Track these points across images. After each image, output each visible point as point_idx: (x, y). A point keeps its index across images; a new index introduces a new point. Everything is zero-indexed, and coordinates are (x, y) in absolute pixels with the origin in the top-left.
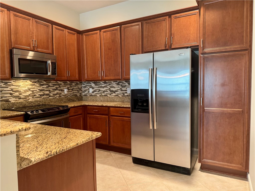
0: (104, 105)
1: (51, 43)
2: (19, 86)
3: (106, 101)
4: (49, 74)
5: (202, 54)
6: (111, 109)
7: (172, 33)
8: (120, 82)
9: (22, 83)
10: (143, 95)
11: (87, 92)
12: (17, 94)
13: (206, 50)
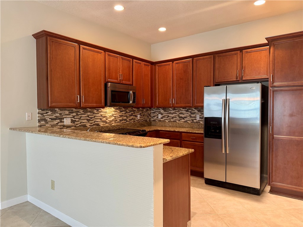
0: (176, 130)
1: (132, 75)
2: (106, 112)
3: (175, 127)
4: (131, 102)
5: (272, 87)
6: (183, 135)
7: (243, 66)
8: (189, 109)
9: (108, 110)
10: (216, 123)
11: (156, 117)
12: (105, 119)
13: (275, 84)
